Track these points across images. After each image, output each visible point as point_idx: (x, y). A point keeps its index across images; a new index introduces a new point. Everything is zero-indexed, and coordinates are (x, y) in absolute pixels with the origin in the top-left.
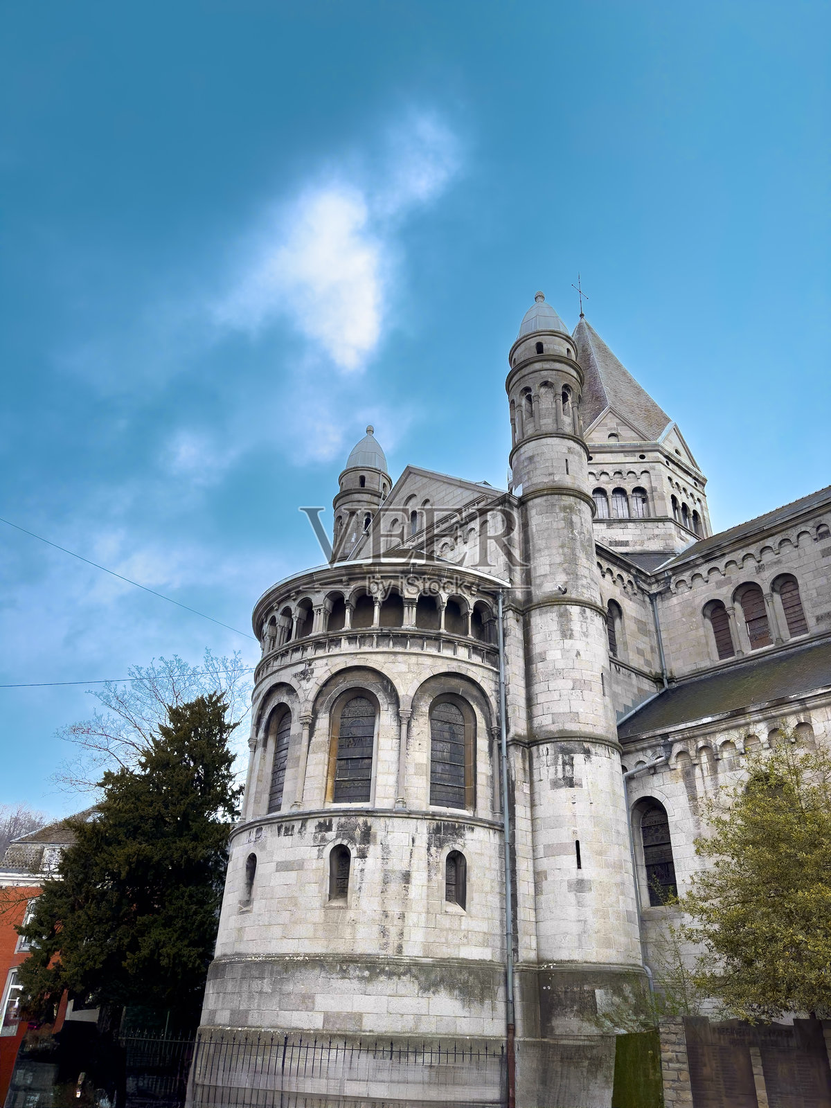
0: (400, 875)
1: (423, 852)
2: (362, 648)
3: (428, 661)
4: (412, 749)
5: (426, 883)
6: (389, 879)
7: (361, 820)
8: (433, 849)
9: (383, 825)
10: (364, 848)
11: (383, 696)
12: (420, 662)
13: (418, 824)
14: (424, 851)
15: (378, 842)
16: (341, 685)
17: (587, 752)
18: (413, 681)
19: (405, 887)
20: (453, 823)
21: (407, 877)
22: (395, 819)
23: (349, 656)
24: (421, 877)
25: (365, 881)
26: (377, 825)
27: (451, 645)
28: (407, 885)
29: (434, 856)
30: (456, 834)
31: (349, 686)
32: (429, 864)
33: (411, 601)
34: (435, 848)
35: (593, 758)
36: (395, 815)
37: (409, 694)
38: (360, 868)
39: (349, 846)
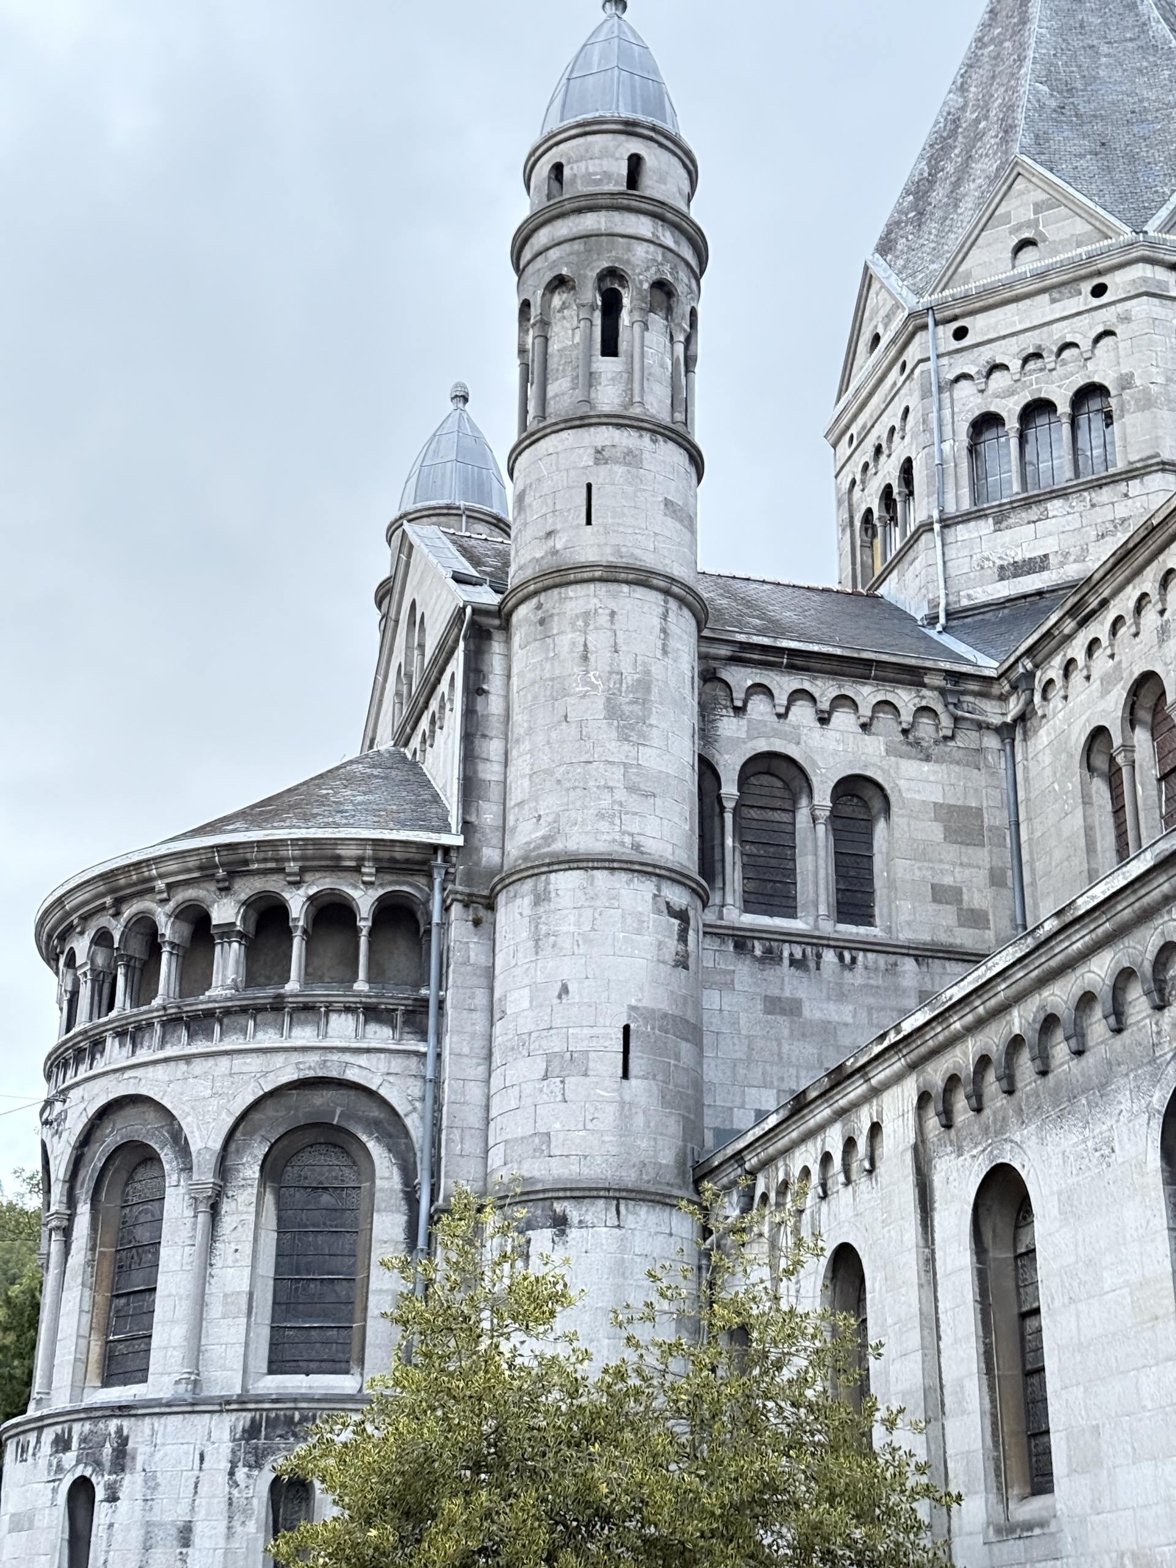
0: (174, 1532)
1: (220, 1480)
2: (138, 1052)
3: (254, 1063)
4: (218, 1261)
5: (222, 1543)
6: (153, 1541)
7: (113, 1425)
8: (241, 1472)
9: (147, 1431)
10: (115, 1482)
11: (171, 1156)
12: (235, 1070)
13: (213, 1422)
14: (223, 1478)
15: (139, 1467)
16: (108, 1140)
17: (560, 1223)
18: (219, 1115)
19: (181, 1553)
20: (288, 1413)
21: (185, 1535)
22: (170, 1417)
23: (112, 1077)
24: (214, 1532)
25: (114, 1546)
26: (139, 1432)
27: (310, 1016)
28: (184, 1551)
29: (242, 1485)
30: (295, 1435)
31: (119, 1140)
32: (230, 1504)
33: (227, 930)
34: (246, 1469)
35: (573, 1234)
36: (167, 1410)
37: (210, 1144)
38: (108, 1522)
39: (94, 1479)
